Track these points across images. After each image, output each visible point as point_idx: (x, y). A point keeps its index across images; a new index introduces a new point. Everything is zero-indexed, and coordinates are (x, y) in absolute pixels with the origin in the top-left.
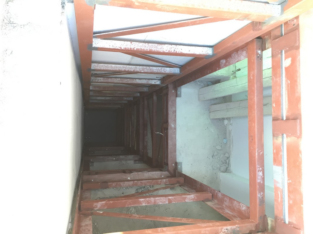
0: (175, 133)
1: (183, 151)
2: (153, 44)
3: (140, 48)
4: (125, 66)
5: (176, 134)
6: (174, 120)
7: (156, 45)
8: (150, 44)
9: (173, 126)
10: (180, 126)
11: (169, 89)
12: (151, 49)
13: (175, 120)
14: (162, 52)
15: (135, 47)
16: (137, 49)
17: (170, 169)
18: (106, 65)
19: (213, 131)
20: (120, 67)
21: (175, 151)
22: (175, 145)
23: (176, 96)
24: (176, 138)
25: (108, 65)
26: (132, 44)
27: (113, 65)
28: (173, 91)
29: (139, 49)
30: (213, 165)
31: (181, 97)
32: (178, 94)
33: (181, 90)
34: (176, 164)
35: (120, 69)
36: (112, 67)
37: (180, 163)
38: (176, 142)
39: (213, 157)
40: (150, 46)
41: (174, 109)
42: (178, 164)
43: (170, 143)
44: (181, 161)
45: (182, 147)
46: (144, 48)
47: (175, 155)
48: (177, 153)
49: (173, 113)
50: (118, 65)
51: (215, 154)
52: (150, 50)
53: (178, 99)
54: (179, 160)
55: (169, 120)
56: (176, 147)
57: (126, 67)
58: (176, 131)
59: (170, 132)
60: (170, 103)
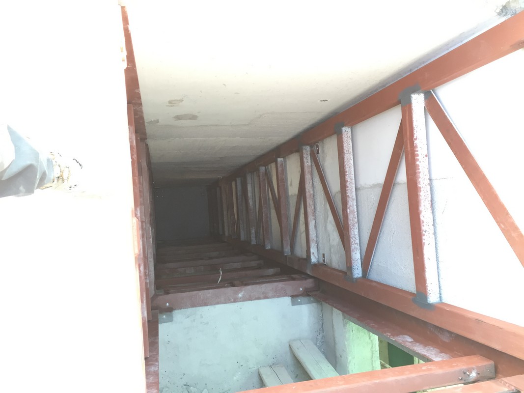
0: (227, 301)
1: (194, 320)
2: (429, 193)
3: (420, 171)
4: (353, 181)
5: (226, 303)
6: (250, 296)
7: (429, 199)
8: (428, 187)
9: (240, 295)
10: (241, 309)
11: (304, 282)
12: (422, 189)
13: (250, 299)
14: (420, 209)
15: (420, 162)
16: (419, 166)
17: (160, 298)
18: (351, 150)
19: (235, 378)
20: (350, 173)
21: (194, 306)
22: (206, 305)
23: (293, 296)
24: (218, 303)
25: (352, 153)
26: (425, 157)
27: (352, 162)
28: (301, 289)
29: (419, 169)
30: (168, 388)
31: (292, 305)
32: (297, 298)
33: (304, 304)
34: (170, 310)
35: (347, 173)
36: (349, 159)
37: (172, 316)
38: (211, 304)
39: (185, 387)
40: (426, 187)
41: (270, 294)
42: (169, 313)
43: (209, 293)
44: (174, 319)
45: (202, 317)
46: (421, 178)
47: (186, 307)
48: (190, 310)
49: (263, 293)
50: (353, 170)
51: (192, 388)
52: (420, 188)
53: (287, 300)
54: (178, 315)
55: (249, 287)
56: (201, 306)
57: (351, 182)
58: (231, 302)
59: (229, 291)
60: (280, 285)
